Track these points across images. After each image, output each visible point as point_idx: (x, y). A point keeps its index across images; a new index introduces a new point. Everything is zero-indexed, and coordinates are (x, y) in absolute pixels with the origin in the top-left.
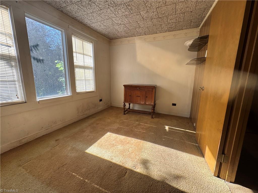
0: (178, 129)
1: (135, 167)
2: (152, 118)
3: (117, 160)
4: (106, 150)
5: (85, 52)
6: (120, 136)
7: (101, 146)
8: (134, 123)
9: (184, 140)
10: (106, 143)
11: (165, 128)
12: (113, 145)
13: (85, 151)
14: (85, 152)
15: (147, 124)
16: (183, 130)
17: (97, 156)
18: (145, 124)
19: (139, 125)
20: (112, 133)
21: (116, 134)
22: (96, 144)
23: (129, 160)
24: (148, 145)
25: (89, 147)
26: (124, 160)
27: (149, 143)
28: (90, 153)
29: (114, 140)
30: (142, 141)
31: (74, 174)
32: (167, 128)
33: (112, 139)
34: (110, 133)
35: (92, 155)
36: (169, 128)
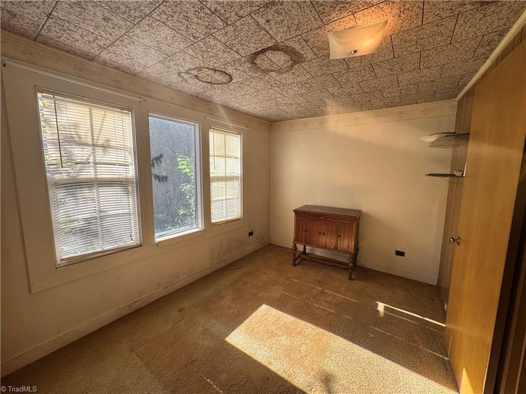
0: (407, 312)
1: (310, 388)
2: (349, 279)
3: (278, 367)
4: (258, 343)
5: (228, 153)
6: (285, 315)
7: (251, 332)
8: (313, 288)
9: (416, 343)
10: (261, 328)
11: (377, 307)
12: (272, 335)
13: (226, 339)
14: (225, 341)
15: (338, 292)
16: (418, 318)
17: (245, 352)
18: (334, 292)
19: (322, 293)
20: (271, 308)
21: (277, 309)
22: (242, 327)
23: (300, 371)
24: (339, 343)
25: (232, 331)
26: (291, 369)
27: (340, 339)
28: (232, 343)
29: (273, 323)
30: (327, 333)
31: (209, 380)
32: (381, 307)
33: (269, 319)
34: (268, 307)
35: (237, 349)
36: (386, 308)
